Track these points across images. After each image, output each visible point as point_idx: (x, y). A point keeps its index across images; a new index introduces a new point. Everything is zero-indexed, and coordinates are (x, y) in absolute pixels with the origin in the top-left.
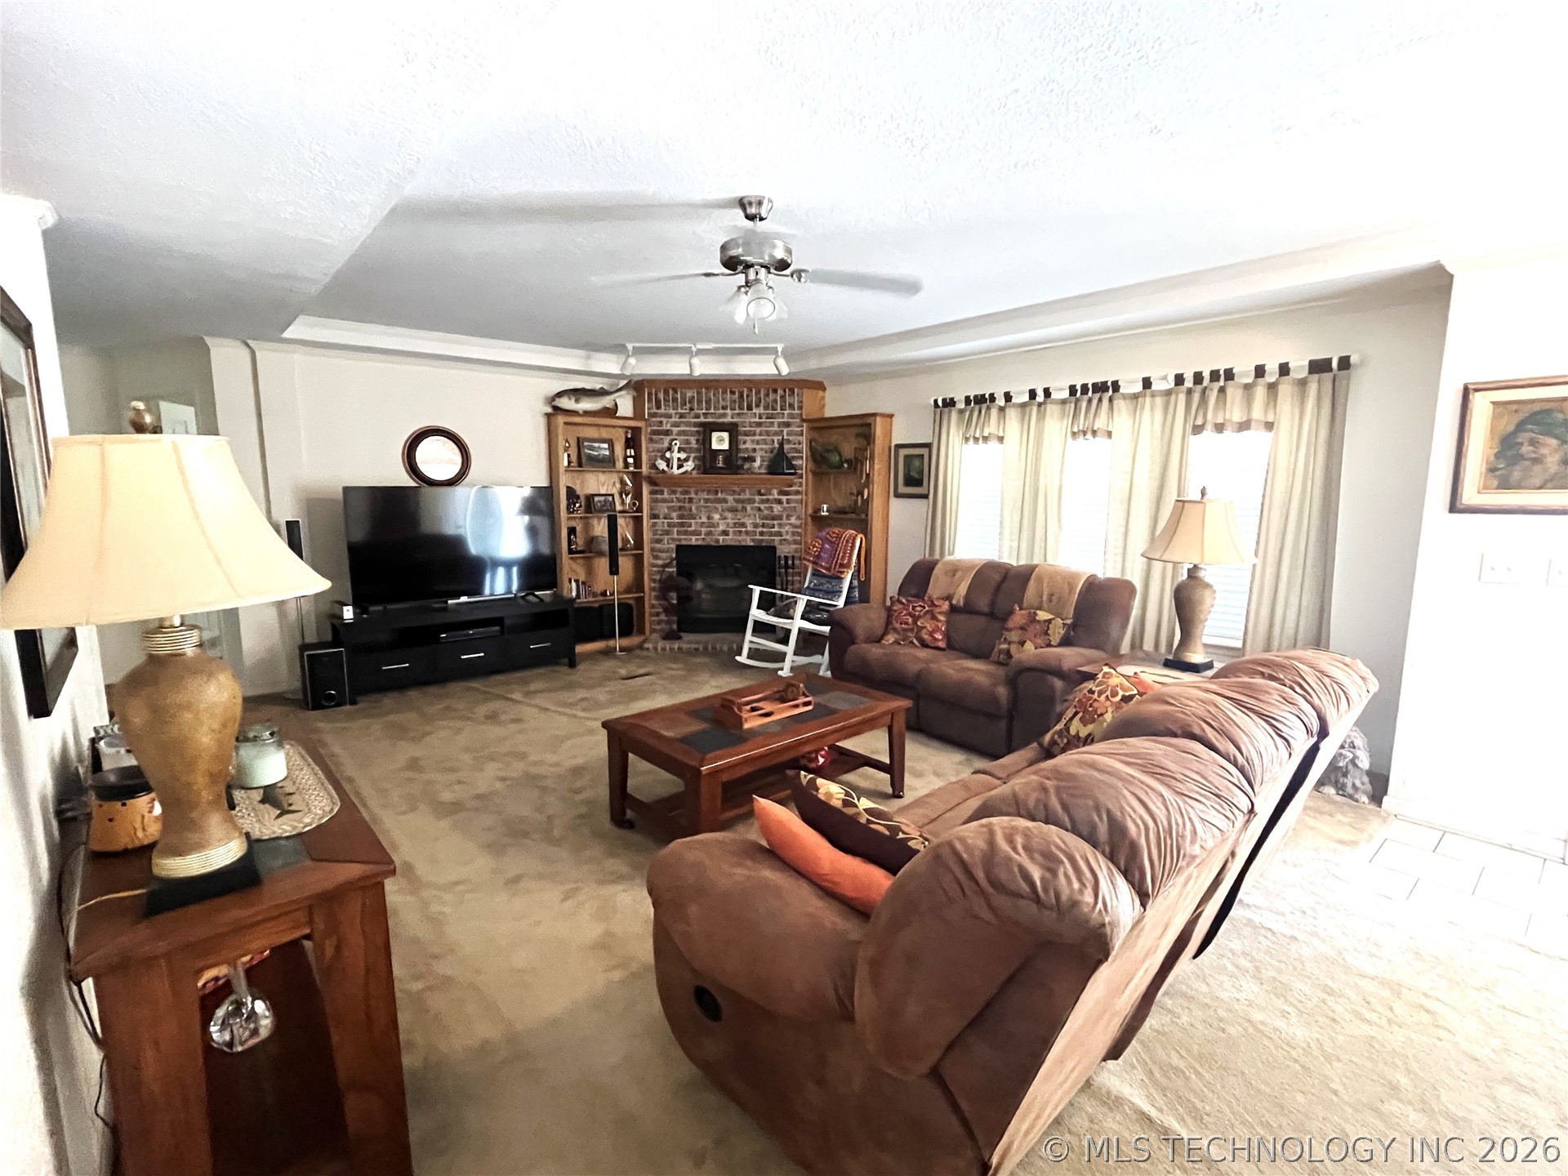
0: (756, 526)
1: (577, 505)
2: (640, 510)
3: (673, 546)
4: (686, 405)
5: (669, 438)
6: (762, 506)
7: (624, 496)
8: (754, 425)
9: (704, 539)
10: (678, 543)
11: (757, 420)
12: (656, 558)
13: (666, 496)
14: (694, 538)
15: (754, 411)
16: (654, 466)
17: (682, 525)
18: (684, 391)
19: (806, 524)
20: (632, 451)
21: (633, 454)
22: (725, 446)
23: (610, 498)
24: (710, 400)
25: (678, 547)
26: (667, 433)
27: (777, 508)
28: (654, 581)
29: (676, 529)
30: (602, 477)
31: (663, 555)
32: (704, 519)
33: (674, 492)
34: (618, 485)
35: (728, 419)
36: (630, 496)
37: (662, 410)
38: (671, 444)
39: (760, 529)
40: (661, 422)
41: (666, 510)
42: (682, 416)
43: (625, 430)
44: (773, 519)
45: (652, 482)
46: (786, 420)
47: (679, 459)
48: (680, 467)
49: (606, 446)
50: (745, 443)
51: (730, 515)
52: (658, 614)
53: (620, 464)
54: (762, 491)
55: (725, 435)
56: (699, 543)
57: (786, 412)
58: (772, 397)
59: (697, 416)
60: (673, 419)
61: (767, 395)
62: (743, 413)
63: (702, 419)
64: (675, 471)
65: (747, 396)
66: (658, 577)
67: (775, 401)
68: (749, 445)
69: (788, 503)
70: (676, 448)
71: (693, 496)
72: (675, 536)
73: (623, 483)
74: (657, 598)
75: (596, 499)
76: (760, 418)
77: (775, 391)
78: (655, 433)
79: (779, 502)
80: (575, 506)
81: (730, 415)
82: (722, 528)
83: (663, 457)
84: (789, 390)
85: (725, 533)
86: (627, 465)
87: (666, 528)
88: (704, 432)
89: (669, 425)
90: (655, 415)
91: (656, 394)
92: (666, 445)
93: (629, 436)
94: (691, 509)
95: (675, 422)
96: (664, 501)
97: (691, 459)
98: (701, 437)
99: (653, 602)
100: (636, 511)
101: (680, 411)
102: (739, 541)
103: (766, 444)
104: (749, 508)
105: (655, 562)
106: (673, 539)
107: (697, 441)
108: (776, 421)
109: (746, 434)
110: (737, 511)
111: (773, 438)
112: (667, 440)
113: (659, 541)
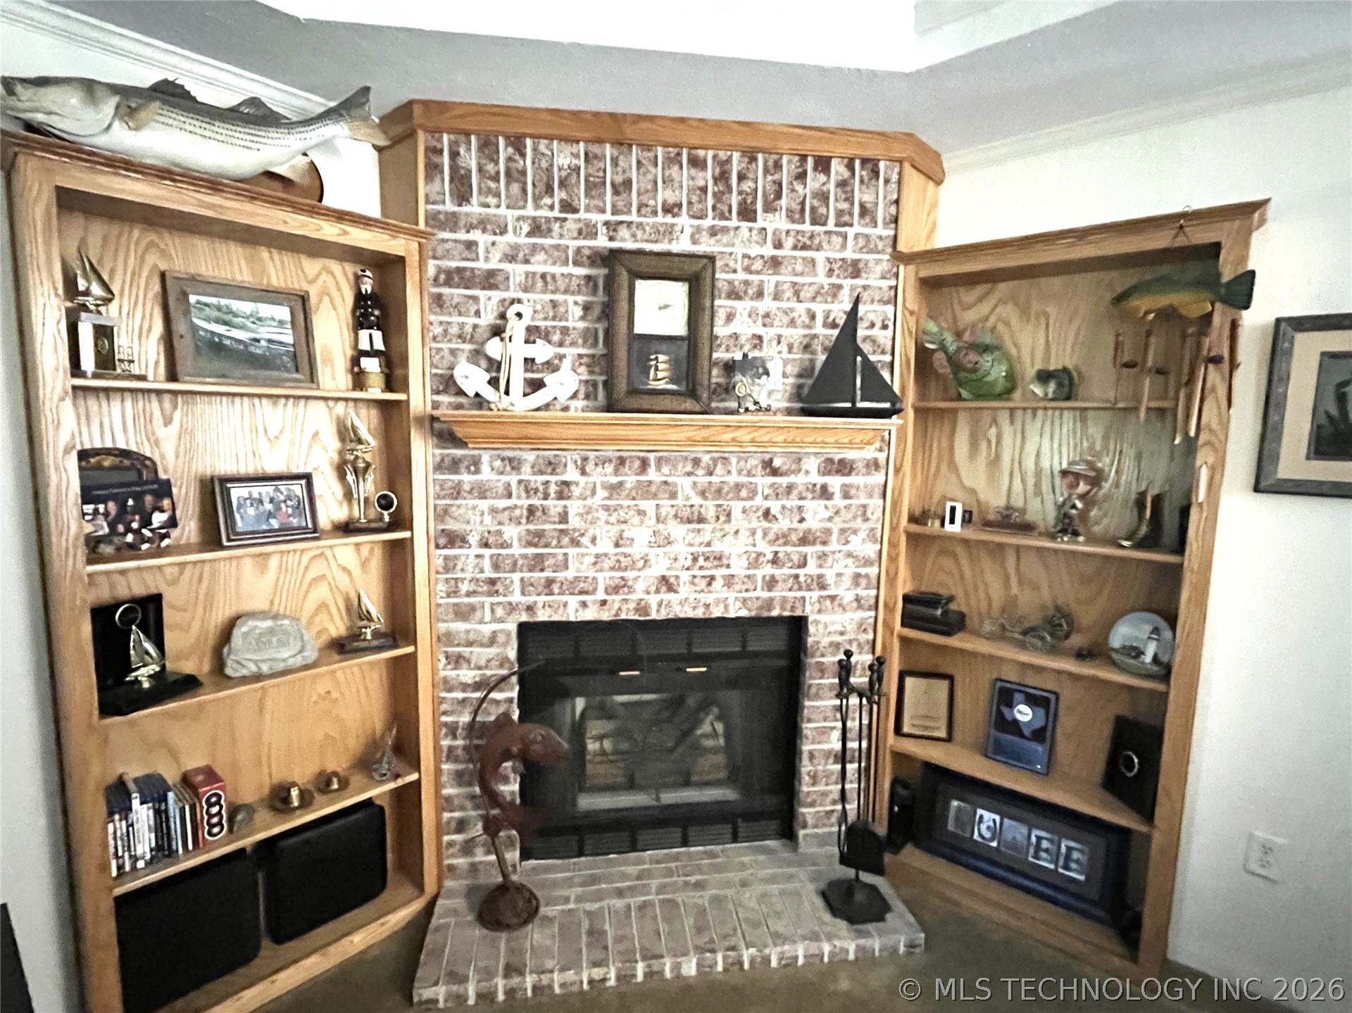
0: (755, 562)
1: (158, 519)
2: (402, 520)
3: (512, 627)
4: (549, 190)
5: (497, 295)
6: (775, 506)
7: (350, 478)
8: (758, 265)
9: (604, 603)
10: (524, 618)
11: (769, 251)
12: (457, 661)
13: (486, 474)
14: (573, 601)
15: (760, 223)
16: (447, 384)
17: (538, 563)
18: (542, 147)
19: (893, 559)
20: (378, 335)
21: (379, 345)
22: (678, 327)
23: (298, 488)
24: (628, 183)
25: (523, 628)
26: (490, 280)
27: (816, 514)
28: (452, 730)
29: (516, 577)
30: (272, 415)
31: (481, 654)
32: (605, 546)
33: (515, 464)
34: (333, 444)
35: (682, 245)
36: (370, 477)
37: (473, 208)
38: (503, 316)
39: (768, 570)
40: (471, 245)
41: (488, 519)
42: (537, 229)
43: (351, 269)
44: (804, 541)
45: (446, 435)
46: (849, 254)
47: (529, 362)
48: (535, 385)
49: (283, 312)
50: (730, 317)
51: (677, 531)
52: (461, 826)
53: (334, 377)
54: (777, 463)
55: (678, 292)
56: (590, 615)
57: (851, 232)
58: (814, 181)
59: (588, 231)
60: (510, 238)
61: (801, 176)
62: (725, 230)
63: (602, 242)
64: (519, 403)
65: (741, 177)
66: (465, 718)
67: (823, 197)
68: (744, 327)
69: (846, 496)
70: (516, 329)
71: (571, 474)
72: (516, 597)
73: (347, 434)
74: (460, 778)
75: (237, 492)
76: (778, 245)
77: (823, 164)
78: (452, 277)
79: (825, 493)
80: (146, 522)
81: (688, 231)
82: (660, 567)
83: (477, 355)
84: (864, 161)
85: (666, 584)
86: (359, 379)
87: (489, 573)
88: (610, 282)
89: (496, 255)
90: (451, 222)
91: (454, 155)
92: (488, 318)
93: (367, 287)
94: (564, 518)
95: (516, 247)
96: (482, 492)
97: (566, 364)
98: (601, 297)
99: (447, 791)
100: (391, 528)
101: (530, 211)
102: (707, 606)
103: (792, 323)
104: (736, 507)
105: (453, 674)
106: (512, 608)
107: (587, 308)
108: (820, 257)
109: (734, 295)
110: (701, 520)
111: (814, 306)
112: (489, 302)
113: (463, 613)
